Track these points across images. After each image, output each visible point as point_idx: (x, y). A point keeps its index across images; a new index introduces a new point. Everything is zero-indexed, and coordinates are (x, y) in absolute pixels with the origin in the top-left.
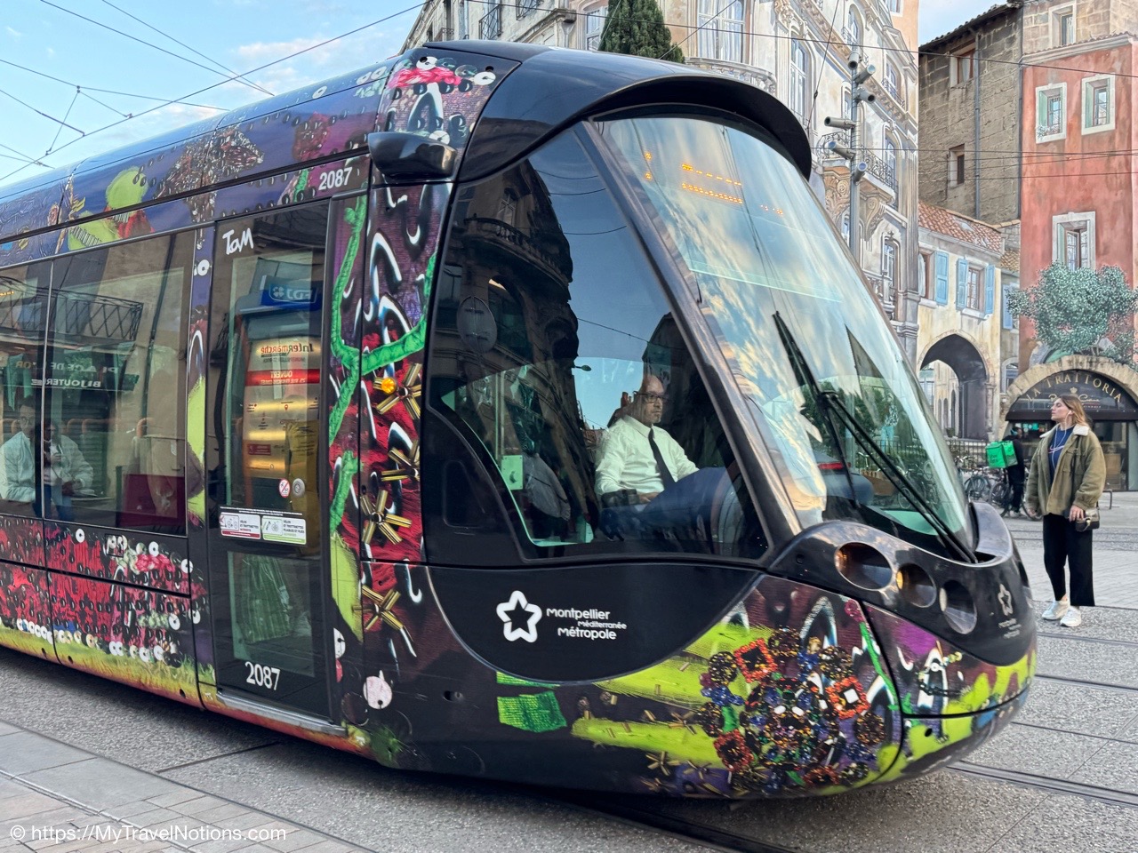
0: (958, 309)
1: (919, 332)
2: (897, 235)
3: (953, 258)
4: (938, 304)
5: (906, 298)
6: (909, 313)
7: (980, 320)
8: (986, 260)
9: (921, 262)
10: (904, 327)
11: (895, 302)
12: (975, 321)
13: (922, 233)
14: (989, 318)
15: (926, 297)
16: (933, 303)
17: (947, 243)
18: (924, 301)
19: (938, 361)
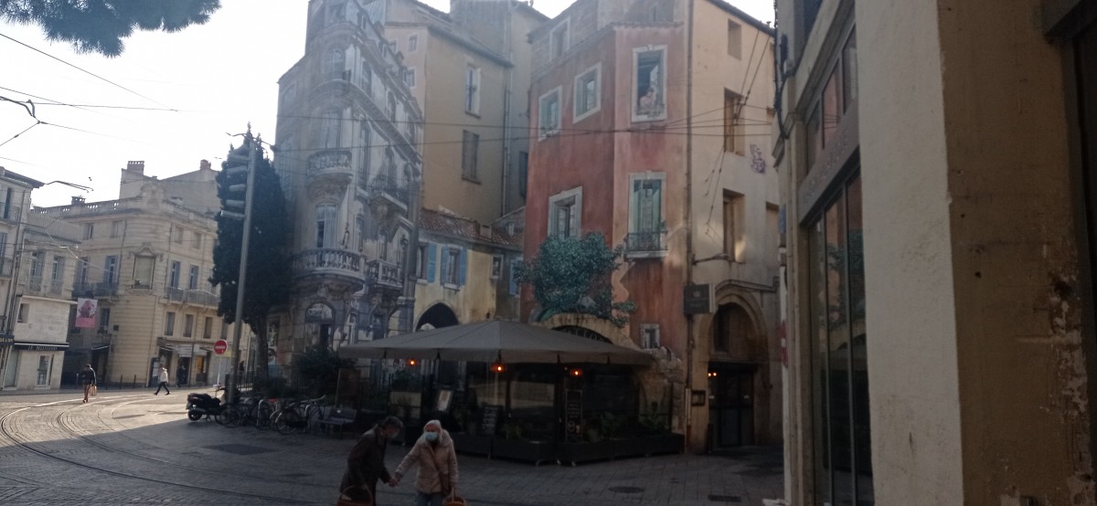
0: (442, 284)
1: (416, 304)
2: (407, 236)
3: (440, 246)
4: (429, 282)
5: (409, 280)
6: (410, 290)
7: (457, 291)
8: (462, 245)
9: (419, 253)
10: (407, 301)
11: (403, 283)
12: (453, 292)
13: (421, 232)
14: (462, 288)
15: (421, 277)
16: (425, 281)
17: (437, 236)
18: (420, 281)
19: (428, 324)
